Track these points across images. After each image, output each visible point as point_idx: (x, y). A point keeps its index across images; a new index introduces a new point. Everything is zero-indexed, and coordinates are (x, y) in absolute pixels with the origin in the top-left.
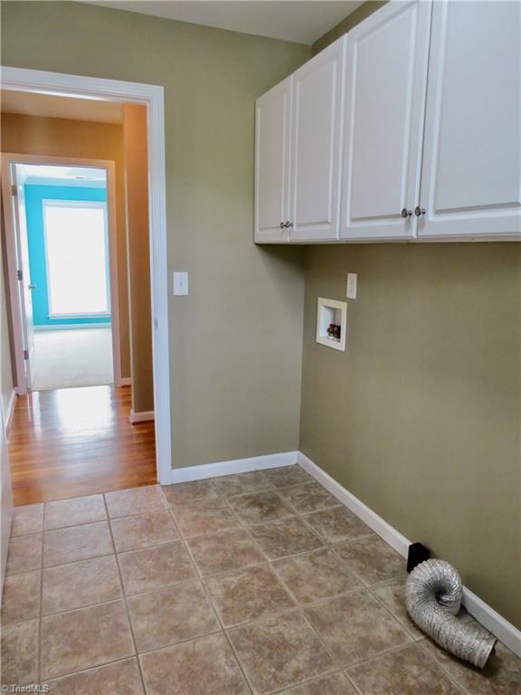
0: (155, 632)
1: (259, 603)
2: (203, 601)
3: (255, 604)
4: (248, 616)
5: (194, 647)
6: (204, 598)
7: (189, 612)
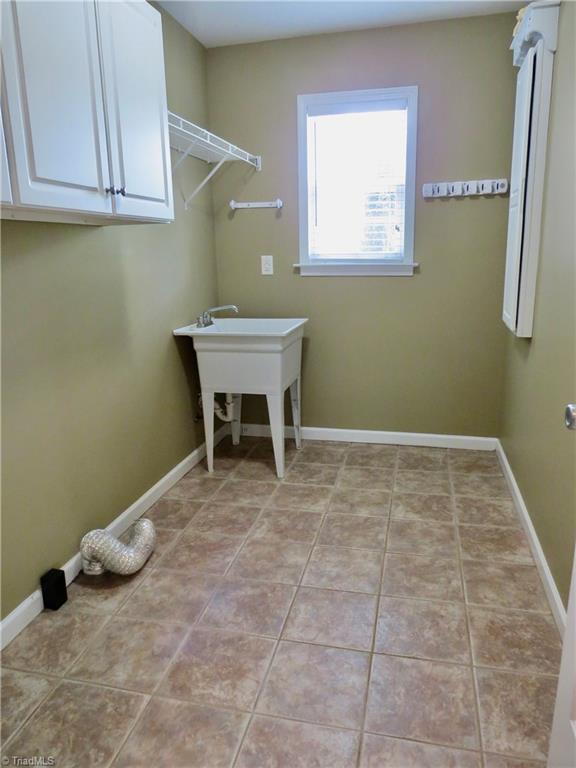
0: (346, 666)
1: (222, 649)
2: (274, 678)
3: (226, 650)
4: (246, 641)
5: (317, 635)
6: (270, 681)
7: (297, 673)
